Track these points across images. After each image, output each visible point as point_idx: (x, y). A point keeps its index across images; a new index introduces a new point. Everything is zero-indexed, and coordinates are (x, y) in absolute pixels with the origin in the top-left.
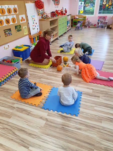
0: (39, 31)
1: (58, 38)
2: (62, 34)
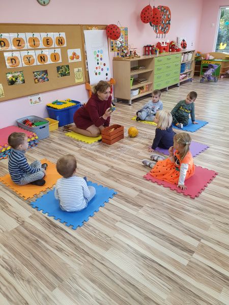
0: (109, 79)
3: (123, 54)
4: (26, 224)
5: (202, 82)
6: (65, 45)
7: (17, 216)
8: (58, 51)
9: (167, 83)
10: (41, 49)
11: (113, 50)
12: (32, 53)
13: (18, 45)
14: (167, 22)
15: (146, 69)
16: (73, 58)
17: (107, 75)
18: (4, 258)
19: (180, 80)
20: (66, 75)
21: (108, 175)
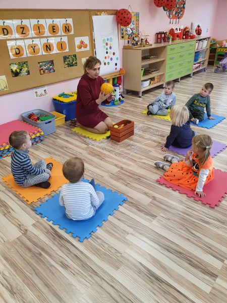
0: (118, 69)
1: (162, 85)
2: (178, 79)
3: (133, 42)
5: (216, 71)
6: (72, 33)
7: (20, 223)
8: (65, 39)
9: (179, 73)
10: (46, 37)
11: (123, 37)
12: (37, 41)
13: (22, 33)
14: (182, 6)
15: (158, 58)
16: (80, 47)
17: (116, 64)
18: (4, 274)
19: (193, 70)
20: (73, 66)
21: (117, 178)
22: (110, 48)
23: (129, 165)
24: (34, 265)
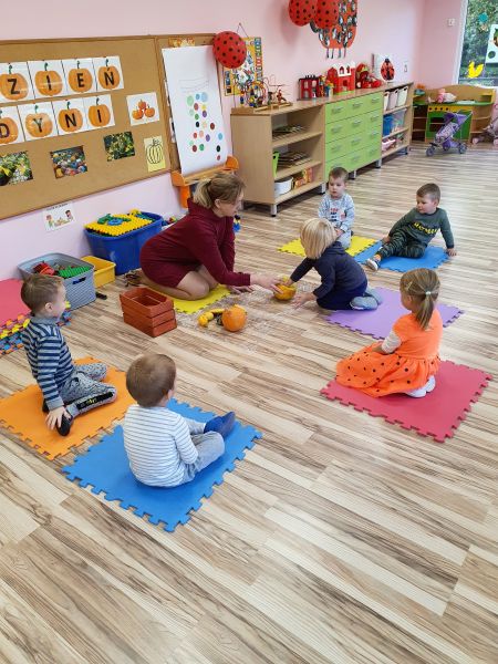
2: (352, 174)
3: (253, 99)
4: (54, 523)
5: (430, 154)
6: (121, 86)
7: (33, 503)
8: (106, 100)
9: (355, 160)
10: (65, 98)
11: (229, 91)
12: (45, 109)
13: (13, 92)
14: (350, 20)
15: (306, 130)
16: (139, 116)
17: (218, 149)
18: (7, 614)
19: (383, 152)
20: (125, 155)
21: (237, 390)
22: (205, 114)
23: (261, 363)
24: (71, 589)
